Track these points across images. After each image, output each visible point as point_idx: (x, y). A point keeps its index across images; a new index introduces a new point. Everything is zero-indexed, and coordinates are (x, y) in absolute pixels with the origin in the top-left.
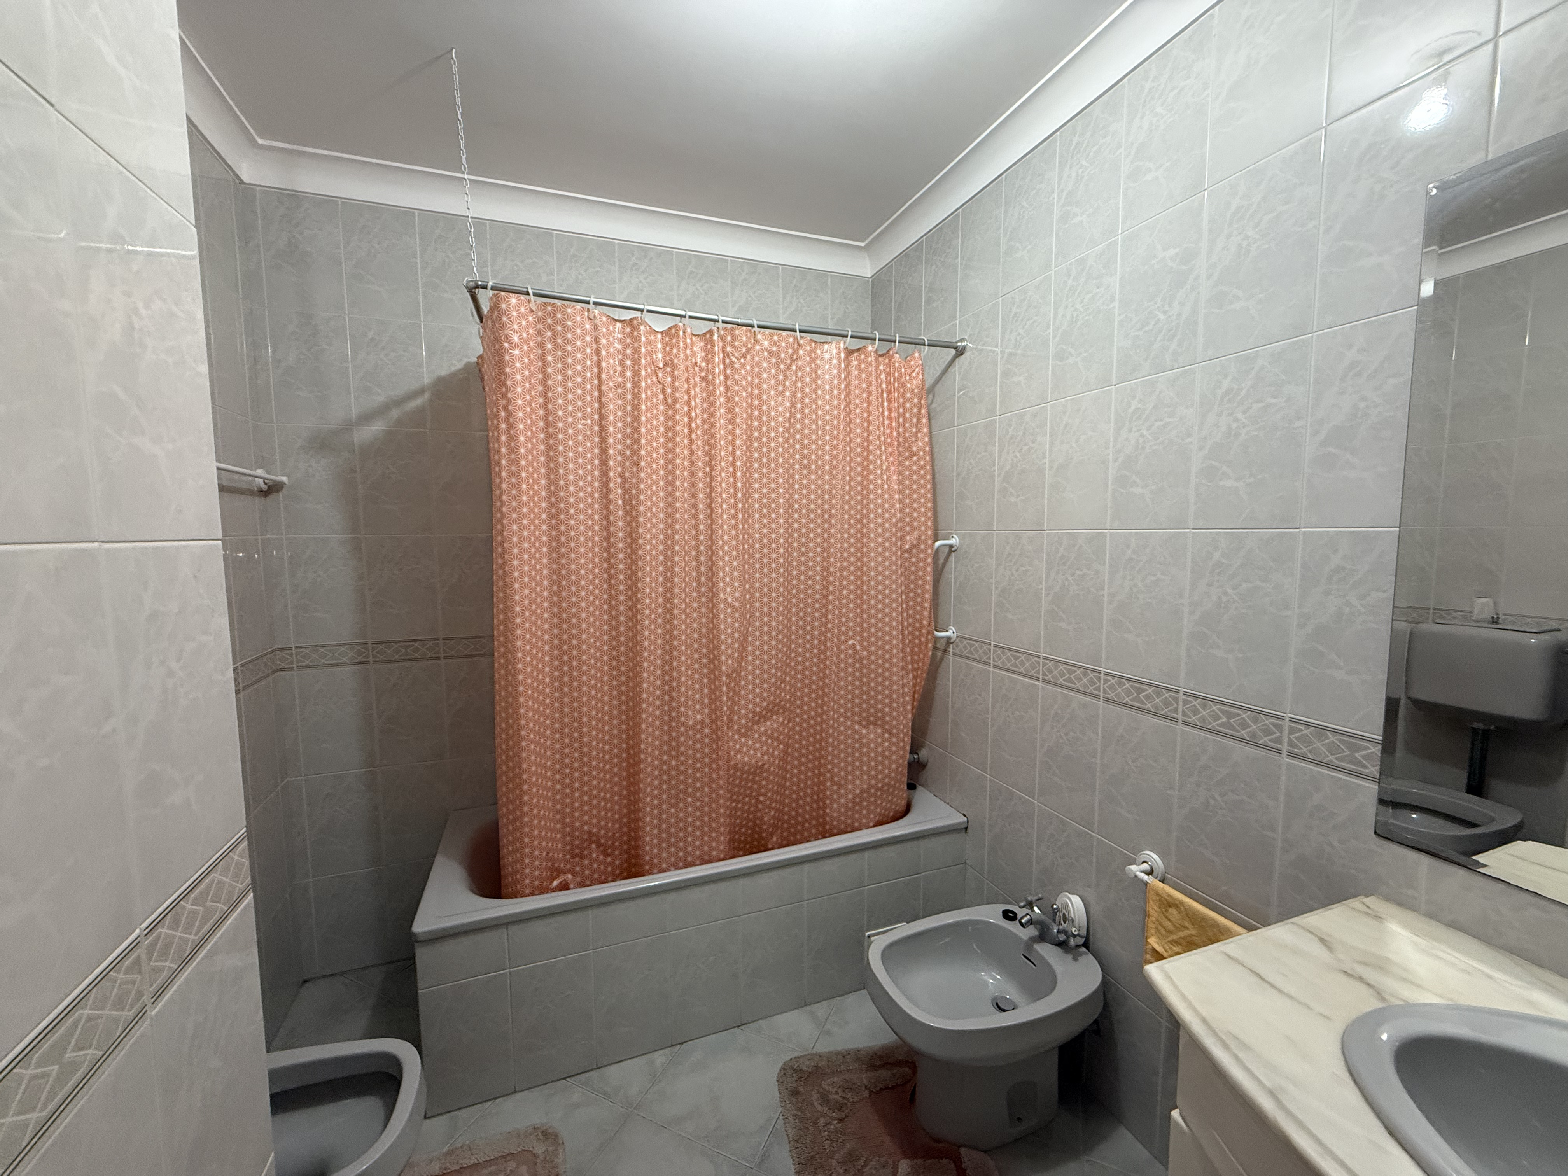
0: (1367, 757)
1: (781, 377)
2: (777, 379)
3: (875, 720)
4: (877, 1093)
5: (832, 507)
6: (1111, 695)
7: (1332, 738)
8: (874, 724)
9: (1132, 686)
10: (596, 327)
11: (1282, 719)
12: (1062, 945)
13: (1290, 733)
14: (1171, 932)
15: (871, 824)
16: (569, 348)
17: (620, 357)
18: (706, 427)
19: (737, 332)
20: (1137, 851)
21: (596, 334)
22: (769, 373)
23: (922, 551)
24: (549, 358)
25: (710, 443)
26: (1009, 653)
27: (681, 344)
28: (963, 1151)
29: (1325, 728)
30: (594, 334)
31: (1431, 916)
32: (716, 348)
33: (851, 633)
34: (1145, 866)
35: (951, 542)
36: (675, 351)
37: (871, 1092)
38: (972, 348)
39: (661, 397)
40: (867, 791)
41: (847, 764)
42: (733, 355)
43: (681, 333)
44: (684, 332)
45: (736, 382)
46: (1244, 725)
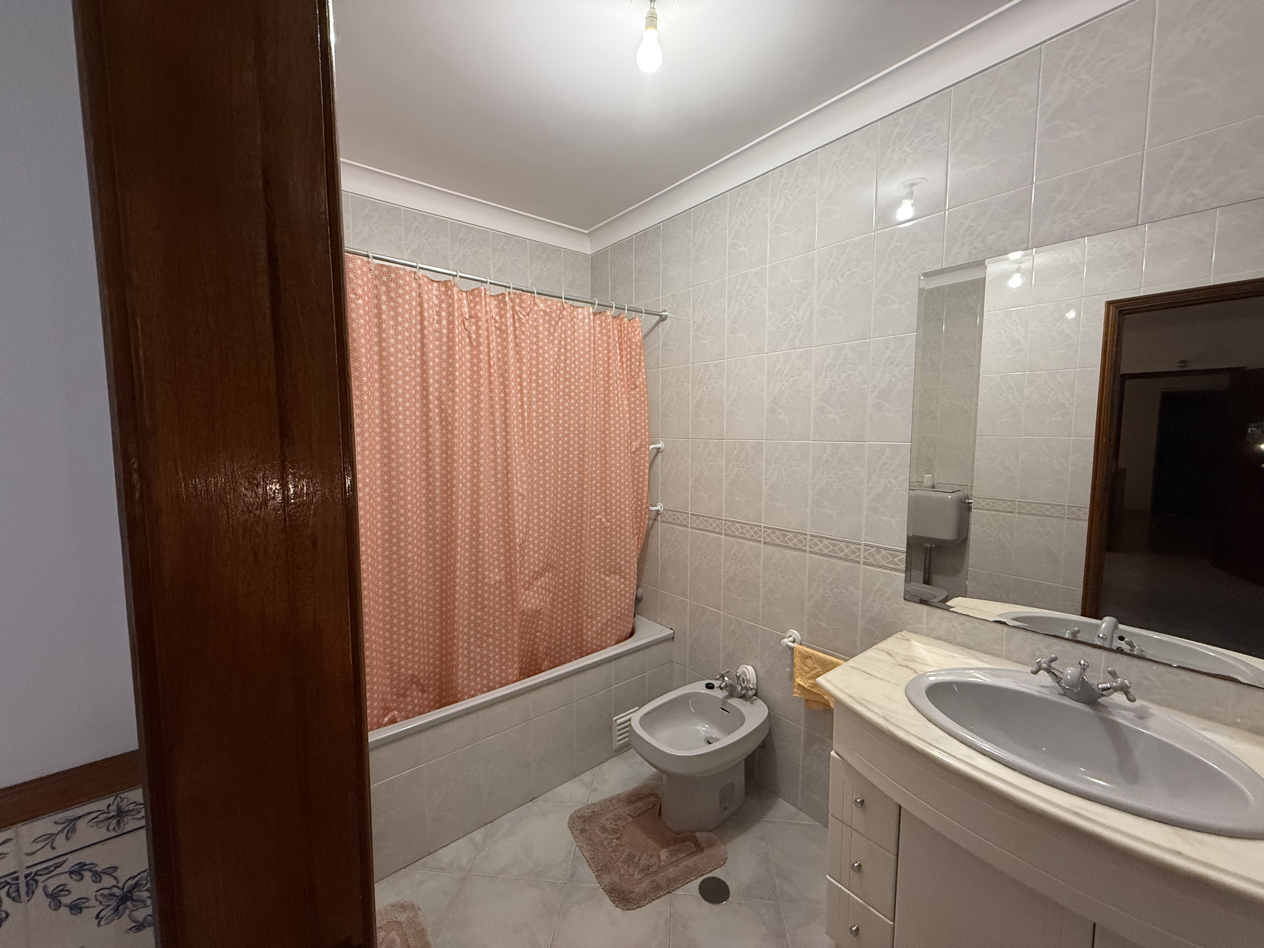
0: (899, 560)
1: (552, 330)
2: (549, 332)
3: (615, 570)
4: (637, 817)
5: (586, 422)
6: (768, 540)
7: (884, 552)
8: (614, 573)
9: (781, 534)
10: (420, 286)
11: (860, 544)
12: (743, 697)
13: (865, 552)
14: (808, 673)
15: (614, 643)
16: (400, 301)
17: (437, 309)
18: (500, 364)
19: (524, 297)
20: (785, 631)
21: (420, 291)
22: (544, 327)
23: (643, 452)
24: (384, 307)
25: (504, 375)
26: (701, 518)
27: (483, 302)
28: (697, 834)
29: (880, 547)
30: (418, 291)
31: (928, 635)
32: (508, 307)
33: (598, 511)
34: (791, 639)
35: (660, 445)
36: (478, 307)
37: (633, 818)
38: (671, 318)
39: (467, 340)
40: (611, 620)
41: (597, 602)
42: (521, 313)
43: (483, 294)
44: (485, 294)
45: (523, 332)
46: (842, 550)
